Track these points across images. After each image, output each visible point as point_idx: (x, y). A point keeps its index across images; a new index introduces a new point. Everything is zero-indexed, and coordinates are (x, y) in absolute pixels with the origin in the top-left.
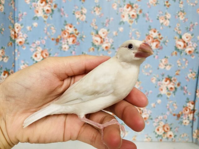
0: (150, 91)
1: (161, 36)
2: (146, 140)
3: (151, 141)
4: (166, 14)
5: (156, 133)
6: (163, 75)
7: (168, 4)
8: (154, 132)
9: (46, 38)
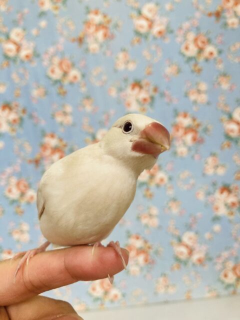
0: (199, 214)
1: (196, 123)
2: (208, 295)
3: (218, 296)
4: (197, 84)
5: (223, 282)
6: (214, 184)
7: (197, 68)
8: (219, 280)
9: (19, 161)
